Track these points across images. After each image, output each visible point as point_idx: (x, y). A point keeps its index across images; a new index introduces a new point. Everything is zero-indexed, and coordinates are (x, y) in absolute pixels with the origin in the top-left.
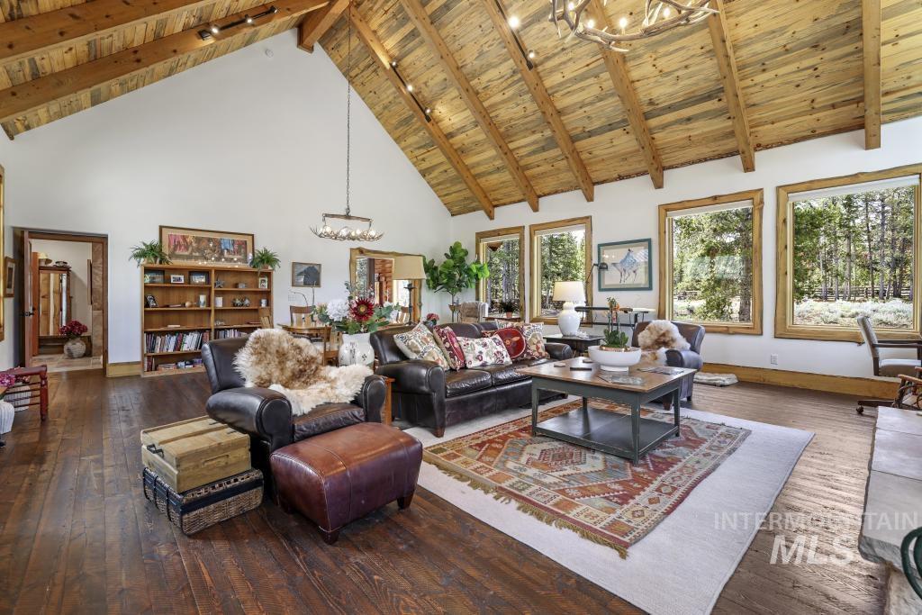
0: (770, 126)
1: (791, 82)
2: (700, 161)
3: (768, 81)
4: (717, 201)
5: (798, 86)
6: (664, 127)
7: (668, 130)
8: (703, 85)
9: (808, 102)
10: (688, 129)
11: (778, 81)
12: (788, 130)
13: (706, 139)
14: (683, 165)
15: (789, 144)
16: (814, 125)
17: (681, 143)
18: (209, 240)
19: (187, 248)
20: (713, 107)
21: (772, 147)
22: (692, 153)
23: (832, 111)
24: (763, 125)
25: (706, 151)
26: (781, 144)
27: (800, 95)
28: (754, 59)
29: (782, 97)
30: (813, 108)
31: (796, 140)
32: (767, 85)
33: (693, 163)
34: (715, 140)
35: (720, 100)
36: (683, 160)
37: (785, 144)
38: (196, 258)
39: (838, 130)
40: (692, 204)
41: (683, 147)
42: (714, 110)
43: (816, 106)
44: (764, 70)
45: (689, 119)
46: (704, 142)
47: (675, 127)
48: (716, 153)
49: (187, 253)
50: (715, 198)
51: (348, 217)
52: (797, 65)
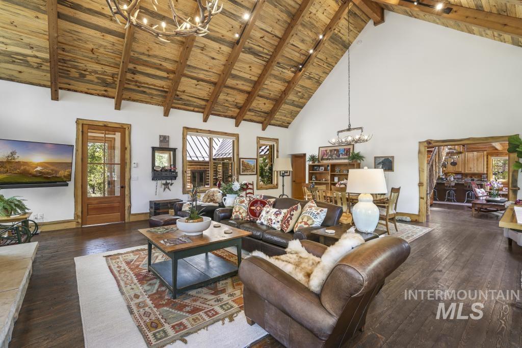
18: (335, 150)
19: (327, 156)
38: (330, 159)
49: (327, 157)
51: (349, 130)
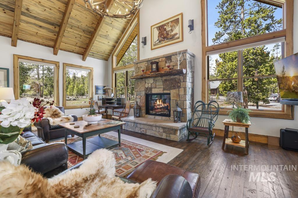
0: (64, 44)
1: (75, 36)
2: (37, 43)
3: (71, 32)
4: (43, 61)
5: (76, 38)
6: (28, 23)
7: (29, 25)
8: (53, 19)
9: (76, 43)
10: (38, 30)
11: (72, 33)
12: (68, 48)
13: (43, 37)
14: (28, 41)
15: (67, 51)
16: (74, 49)
17: (32, 33)
20: (52, 28)
21: (62, 50)
22: (34, 39)
23: (79, 48)
24: (63, 43)
25: (40, 41)
26: (65, 50)
27: (75, 40)
28: (71, 24)
29: (71, 38)
30: (76, 45)
31: (69, 51)
32: (70, 32)
33: (33, 43)
34: (46, 39)
35: (55, 28)
36: (29, 40)
37: (66, 51)
39: (78, 53)
40: (32, 59)
41: (32, 35)
42: (52, 30)
43: (77, 45)
44: (71, 28)
45: (41, 27)
46: (42, 38)
47: (33, 26)
48: (44, 43)
50: (43, 60)
52: (78, 32)
